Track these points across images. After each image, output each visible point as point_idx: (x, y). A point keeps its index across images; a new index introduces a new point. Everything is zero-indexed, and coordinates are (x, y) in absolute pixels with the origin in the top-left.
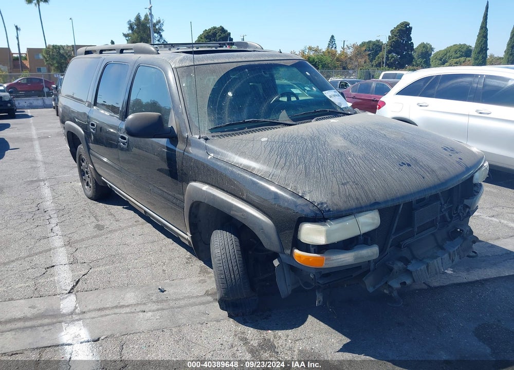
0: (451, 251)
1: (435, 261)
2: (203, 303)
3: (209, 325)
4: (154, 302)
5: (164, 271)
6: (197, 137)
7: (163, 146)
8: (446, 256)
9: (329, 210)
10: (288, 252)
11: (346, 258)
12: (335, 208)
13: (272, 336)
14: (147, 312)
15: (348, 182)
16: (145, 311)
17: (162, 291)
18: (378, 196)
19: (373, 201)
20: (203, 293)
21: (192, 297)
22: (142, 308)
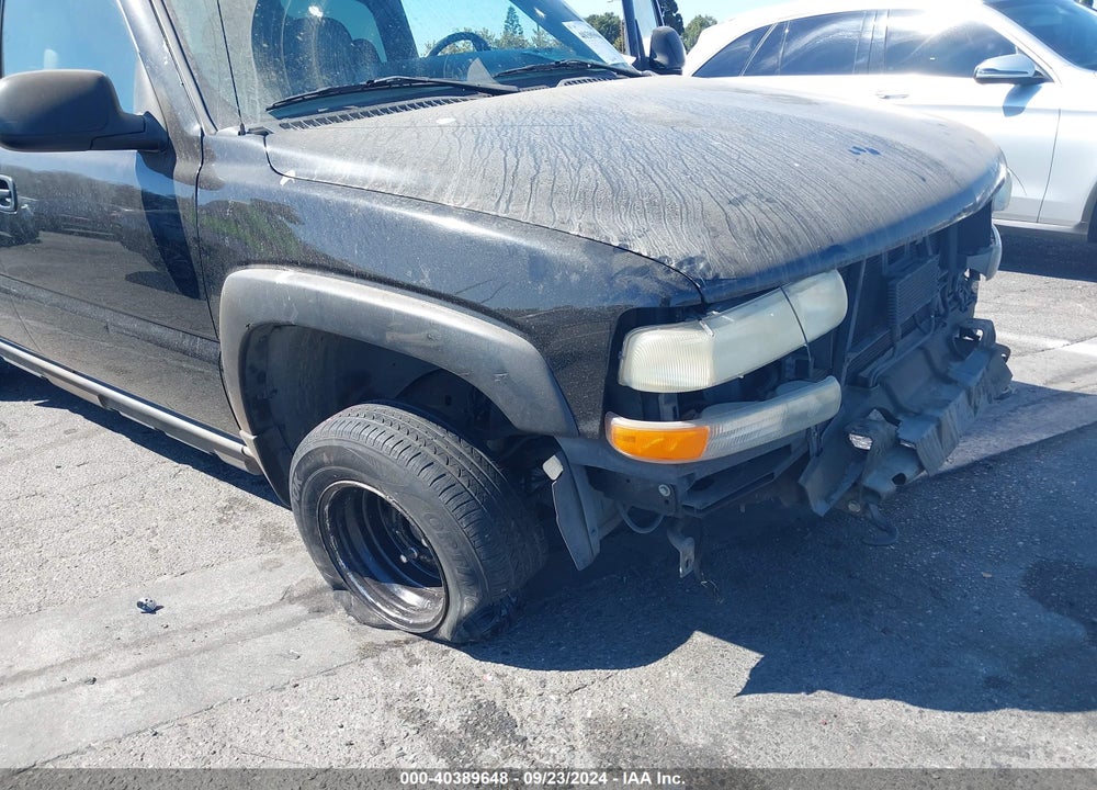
0: (972, 384)
1: (947, 411)
2: (280, 627)
3: (302, 689)
4: (126, 646)
5: (154, 551)
6: (234, 130)
7: (124, 193)
8: (962, 396)
9: (716, 279)
10: (592, 427)
11: (761, 424)
12: (732, 269)
13: (500, 691)
14: (104, 681)
15: (744, 197)
16: (95, 680)
17: (150, 609)
18: (836, 229)
19: (827, 244)
20: (274, 598)
21: (244, 614)
22: (89, 670)
